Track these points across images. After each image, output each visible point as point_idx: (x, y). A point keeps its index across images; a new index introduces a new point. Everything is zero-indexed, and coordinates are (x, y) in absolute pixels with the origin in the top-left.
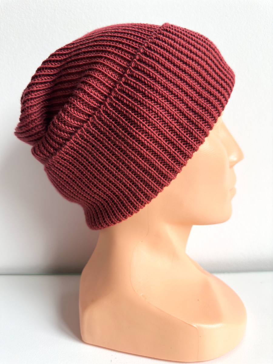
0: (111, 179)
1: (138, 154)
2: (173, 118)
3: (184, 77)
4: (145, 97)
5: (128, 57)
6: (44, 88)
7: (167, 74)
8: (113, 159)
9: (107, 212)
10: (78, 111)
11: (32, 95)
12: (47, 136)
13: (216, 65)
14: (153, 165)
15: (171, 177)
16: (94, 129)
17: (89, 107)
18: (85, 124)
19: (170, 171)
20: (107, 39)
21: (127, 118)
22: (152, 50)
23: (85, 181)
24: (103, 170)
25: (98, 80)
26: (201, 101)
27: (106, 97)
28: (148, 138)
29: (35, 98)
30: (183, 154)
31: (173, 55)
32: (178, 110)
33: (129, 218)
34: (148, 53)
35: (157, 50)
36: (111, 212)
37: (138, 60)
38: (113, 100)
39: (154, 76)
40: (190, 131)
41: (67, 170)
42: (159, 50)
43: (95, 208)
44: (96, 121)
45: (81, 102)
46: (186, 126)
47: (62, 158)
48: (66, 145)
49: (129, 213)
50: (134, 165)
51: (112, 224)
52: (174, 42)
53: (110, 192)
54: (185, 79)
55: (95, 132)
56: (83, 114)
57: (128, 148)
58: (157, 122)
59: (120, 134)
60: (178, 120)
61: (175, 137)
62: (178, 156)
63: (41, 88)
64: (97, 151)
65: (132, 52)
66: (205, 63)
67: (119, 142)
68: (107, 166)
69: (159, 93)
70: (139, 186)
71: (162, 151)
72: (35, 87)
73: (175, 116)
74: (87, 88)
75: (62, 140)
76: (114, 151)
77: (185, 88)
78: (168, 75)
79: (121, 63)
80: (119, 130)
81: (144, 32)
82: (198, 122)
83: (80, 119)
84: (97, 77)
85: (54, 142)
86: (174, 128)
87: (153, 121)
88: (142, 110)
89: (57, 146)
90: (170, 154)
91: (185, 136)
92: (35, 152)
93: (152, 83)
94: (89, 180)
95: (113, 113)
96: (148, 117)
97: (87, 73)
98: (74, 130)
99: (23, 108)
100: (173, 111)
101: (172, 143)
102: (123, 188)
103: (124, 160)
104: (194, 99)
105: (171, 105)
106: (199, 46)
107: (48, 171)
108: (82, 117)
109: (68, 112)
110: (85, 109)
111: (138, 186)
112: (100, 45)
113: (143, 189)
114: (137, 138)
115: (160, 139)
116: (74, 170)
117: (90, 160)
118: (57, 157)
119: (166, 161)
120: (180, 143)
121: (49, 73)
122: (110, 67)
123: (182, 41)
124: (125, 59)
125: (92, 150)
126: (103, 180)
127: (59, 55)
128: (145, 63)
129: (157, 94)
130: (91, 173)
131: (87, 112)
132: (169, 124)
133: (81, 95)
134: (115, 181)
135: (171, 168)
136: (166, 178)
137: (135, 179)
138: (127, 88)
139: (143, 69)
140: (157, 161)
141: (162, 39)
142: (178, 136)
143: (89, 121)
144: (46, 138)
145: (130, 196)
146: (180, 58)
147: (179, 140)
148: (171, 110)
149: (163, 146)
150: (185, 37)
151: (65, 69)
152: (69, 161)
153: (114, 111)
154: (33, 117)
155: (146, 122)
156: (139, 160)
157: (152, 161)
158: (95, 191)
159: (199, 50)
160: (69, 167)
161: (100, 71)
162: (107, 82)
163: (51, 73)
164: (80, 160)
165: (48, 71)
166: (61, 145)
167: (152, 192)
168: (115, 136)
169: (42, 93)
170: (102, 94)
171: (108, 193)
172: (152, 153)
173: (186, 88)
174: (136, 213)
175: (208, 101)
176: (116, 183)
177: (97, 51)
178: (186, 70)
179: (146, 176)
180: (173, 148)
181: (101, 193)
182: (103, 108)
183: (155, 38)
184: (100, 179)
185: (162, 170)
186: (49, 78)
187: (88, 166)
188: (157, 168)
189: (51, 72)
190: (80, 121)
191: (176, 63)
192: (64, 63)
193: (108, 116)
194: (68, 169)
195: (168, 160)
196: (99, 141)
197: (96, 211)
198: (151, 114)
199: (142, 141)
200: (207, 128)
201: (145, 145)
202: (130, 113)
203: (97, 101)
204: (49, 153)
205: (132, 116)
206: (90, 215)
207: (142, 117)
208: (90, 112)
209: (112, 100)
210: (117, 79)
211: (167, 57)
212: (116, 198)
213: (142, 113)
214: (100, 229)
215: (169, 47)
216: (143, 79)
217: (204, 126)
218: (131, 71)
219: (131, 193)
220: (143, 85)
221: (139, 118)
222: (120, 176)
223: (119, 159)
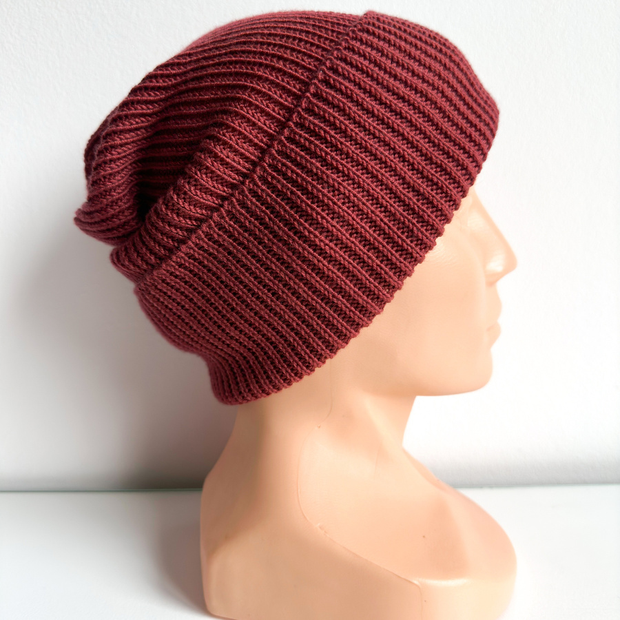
0: (262, 313)
1: (313, 270)
2: (377, 204)
3: (398, 125)
4: (327, 166)
5: (295, 87)
6: (135, 139)
7: (367, 121)
8: (267, 277)
9: (253, 372)
10: (203, 191)
11: (112, 154)
12: (144, 233)
13: (460, 96)
14: (341, 288)
15: (373, 311)
16: (232, 223)
17: (224, 182)
18: (215, 214)
19: (372, 299)
20: (255, 50)
21: (294, 206)
22: (339, 75)
23: (214, 315)
24: (248, 296)
25: (240, 133)
26: (430, 170)
27: (254, 164)
28: (331, 241)
29: (119, 159)
30: (395, 269)
31: (378, 84)
32: (386, 189)
33: (295, 385)
34: (332, 82)
35: (349, 74)
36: (262, 372)
37: (314, 95)
38: (267, 171)
39: (343, 127)
40: (408, 227)
41: (179, 294)
42: (354, 75)
43: (230, 365)
44: (235, 208)
45: (208, 175)
46: (402, 218)
47: (171, 274)
48: (180, 250)
49: (296, 374)
50: (306, 289)
51: (264, 394)
52: (381, 56)
53: (260, 337)
54: (401, 130)
55: (234, 228)
56: (211, 195)
57: (295, 258)
58: (347, 213)
59: (281, 233)
60: (386, 207)
61: (380, 239)
62: (386, 273)
63: (129, 140)
64: (238, 262)
65: (302, 77)
66: (440, 95)
67: (278, 247)
68: (256, 290)
69: (352, 158)
70: (315, 326)
71: (357, 264)
72: (118, 137)
73: (380, 200)
74: (220, 149)
75: (173, 241)
76: (269, 263)
77: (399, 147)
78: (369, 123)
79: (282, 101)
80: (278, 226)
81: (326, 33)
82: (423, 211)
83: (207, 205)
84: (238, 128)
85: (157, 245)
86: (379, 222)
87: (340, 210)
88: (321, 191)
89: (163, 252)
90: (371, 270)
91: (399, 237)
92: (119, 261)
93: (339, 141)
94: (222, 314)
95: (268, 195)
96: (331, 204)
97: (219, 118)
98: (195, 223)
99: (96, 178)
100: (378, 191)
101: (374, 248)
102: (284, 329)
103: (287, 279)
104: (416, 167)
105: (375, 180)
106: (428, 61)
107: (142, 294)
108: (210, 201)
109: (185, 193)
110: (216, 187)
111: (312, 326)
112: (242, 62)
113: (322, 331)
114: (311, 241)
115: (353, 242)
116: (194, 295)
117: (224, 278)
118: (162, 272)
119: (364, 282)
120: (390, 249)
121: (144, 111)
122: (261, 108)
123: (397, 53)
124: (289, 92)
125: (228, 260)
126: (248, 314)
127: (162, 76)
128: (326, 101)
129: (349, 160)
130: (225, 301)
131: (219, 192)
132: (370, 216)
133: (209, 162)
134: (270, 316)
135: (374, 294)
136: (364, 312)
137: (306, 313)
138: (293, 149)
139: (322, 113)
140: (348, 282)
141: (358, 51)
142: (386, 236)
143: (224, 209)
144: (141, 236)
145: (298, 344)
146: (391, 89)
147: (388, 243)
148: (373, 189)
149: (360, 255)
150: (403, 44)
151: (175, 106)
152: (184, 278)
153: (269, 191)
154: (116, 195)
155: (327, 212)
156: (315, 279)
157: (339, 282)
158: (232, 334)
159: (430, 69)
160: (183, 290)
161: (243, 117)
162: (257, 137)
163: (148, 111)
164: (206, 278)
165: (142, 107)
166: (171, 251)
167: (339, 337)
168: (271, 237)
169: (130, 149)
170: (247, 159)
171: (258, 337)
172: (338, 267)
173: (401, 146)
174: (309, 374)
175: (444, 170)
176: (271, 320)
177: (237, 74)
178: (403, 112)
179: (328, 309)
180: (377, 257)
181: (242, 338)
182: (249, 185)
183: (345, 48)
184: (243, 312)
185: (356, 297)
186: (144, 120)
187: (220, 288)
188: (347, 294)
189: (149, 109)
190: (206, 208)
191: (384, 99)
192: (172, 92)
193: (257, 200)
194: (182, 293)
195: (367, 279)
196: (241, 244)
197: (232, 369)
198: (337, 197)
199: (320, 246)
200: (440, 220)
201: (326, 253)
202: (299, 195)
203: (238, 172)
204: (147, 263)
205: (302, 201)
206: (221, 377)
207: (321, 203)
208: (224, 191)
209: (265, 170)
210: (274, 131)
211: (368, 87)
212: (272, 347)
213: (321, 196)
214: (240, 403)
215: (372, 66)
216: (322, 132)
217: (434, 218)
218: (301, 117)
219: (300, 338)
220: (322, 143)
221: (314, 206)
222: (279, 308)
223: (278, 277)
